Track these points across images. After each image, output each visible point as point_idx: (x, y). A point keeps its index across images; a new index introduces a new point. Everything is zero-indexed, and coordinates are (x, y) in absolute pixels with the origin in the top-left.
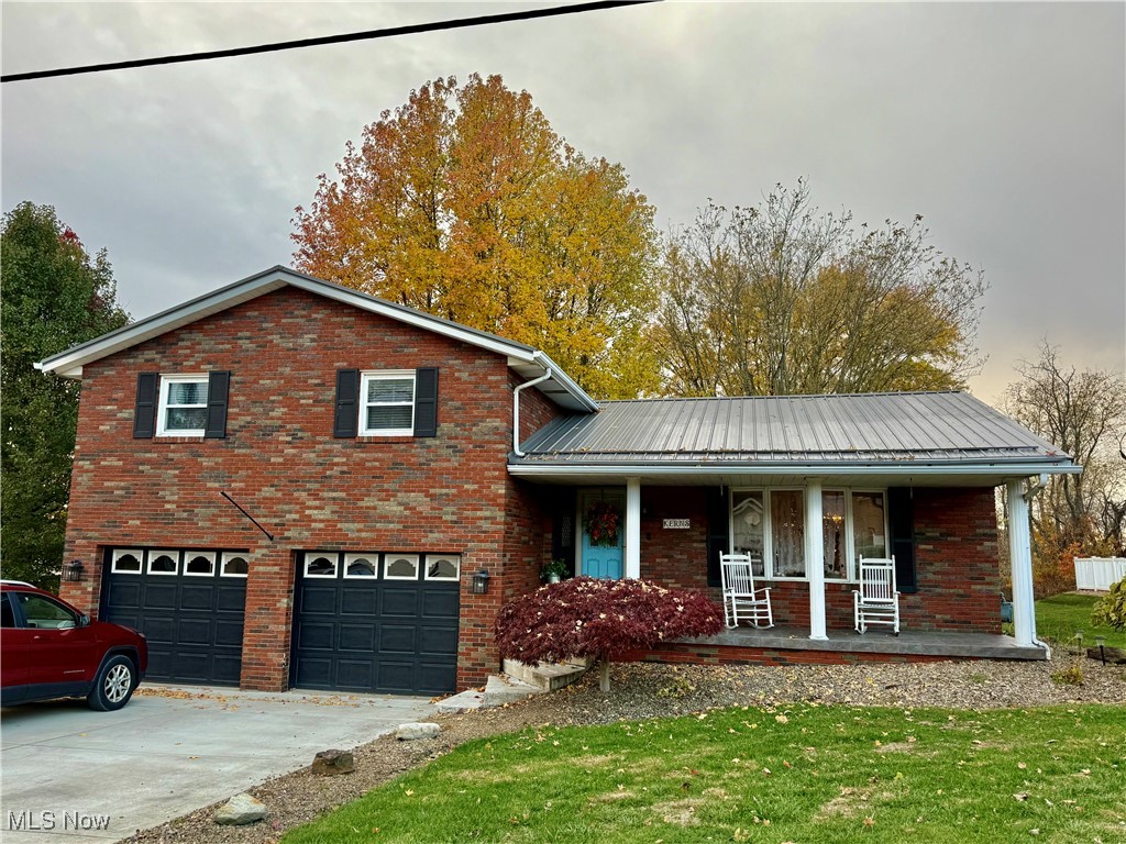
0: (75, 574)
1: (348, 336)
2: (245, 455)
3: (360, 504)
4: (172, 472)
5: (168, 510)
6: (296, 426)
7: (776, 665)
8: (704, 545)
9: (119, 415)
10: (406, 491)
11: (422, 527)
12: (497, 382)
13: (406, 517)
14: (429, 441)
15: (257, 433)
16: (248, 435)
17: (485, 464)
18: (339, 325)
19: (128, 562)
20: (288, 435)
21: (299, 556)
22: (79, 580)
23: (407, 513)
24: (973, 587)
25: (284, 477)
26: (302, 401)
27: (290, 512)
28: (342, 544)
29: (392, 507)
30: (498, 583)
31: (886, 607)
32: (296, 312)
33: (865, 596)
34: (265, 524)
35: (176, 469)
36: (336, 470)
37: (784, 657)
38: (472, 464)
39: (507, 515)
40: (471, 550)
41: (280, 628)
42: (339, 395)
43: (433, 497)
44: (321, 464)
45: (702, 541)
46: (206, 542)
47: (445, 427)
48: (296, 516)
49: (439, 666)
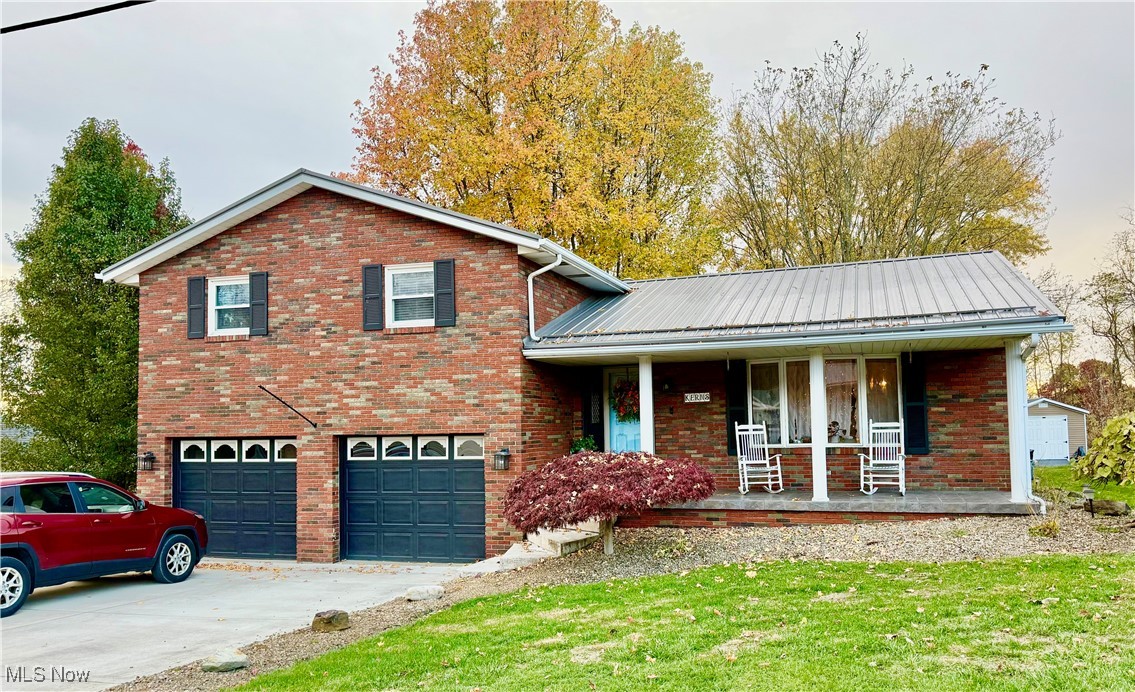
0: (148, 464)
1: (370, 233)
2: (286, 350)
3: (391, 391)
4: (224, 368)
5: (224, 403)
6: (329, 321)
7: (780, 526)
8: (723, 417)
9: (174, 318)
10: (431, 379)
11: (447, 411)
12: (508, 270)
13: (433, 402)
14: (449, 330)
15: (296, 329)
16: (287, 331)
17: (502, 350)
18: (361, 223)
19: (194, 452)
20: (323, 330)
21: (341, 441)
22: (152, 469)
23: (433, 398)
24: (985, 446)
25: (323, 369)
26: (333, 298)
27: (330, 401)
28: (377, 428)
29: (419, 394)
30: (518, 459)
31: (890, 468)
32: (322, 213)
33: (874, 459)
34: (309, 413)
35: (227, 365)
36: (367, 362)
37: (786, 517)
38: (490, 350)
39: (524, 397)
40: (493, 430)
41: (329, 507)
42: (365, 291)
43: (456, 383)
44: (354, 356)
45: (722, 413)
46: (257, 432)
47: (464, 316)
48: (336, 405)
49: (472, 536)
